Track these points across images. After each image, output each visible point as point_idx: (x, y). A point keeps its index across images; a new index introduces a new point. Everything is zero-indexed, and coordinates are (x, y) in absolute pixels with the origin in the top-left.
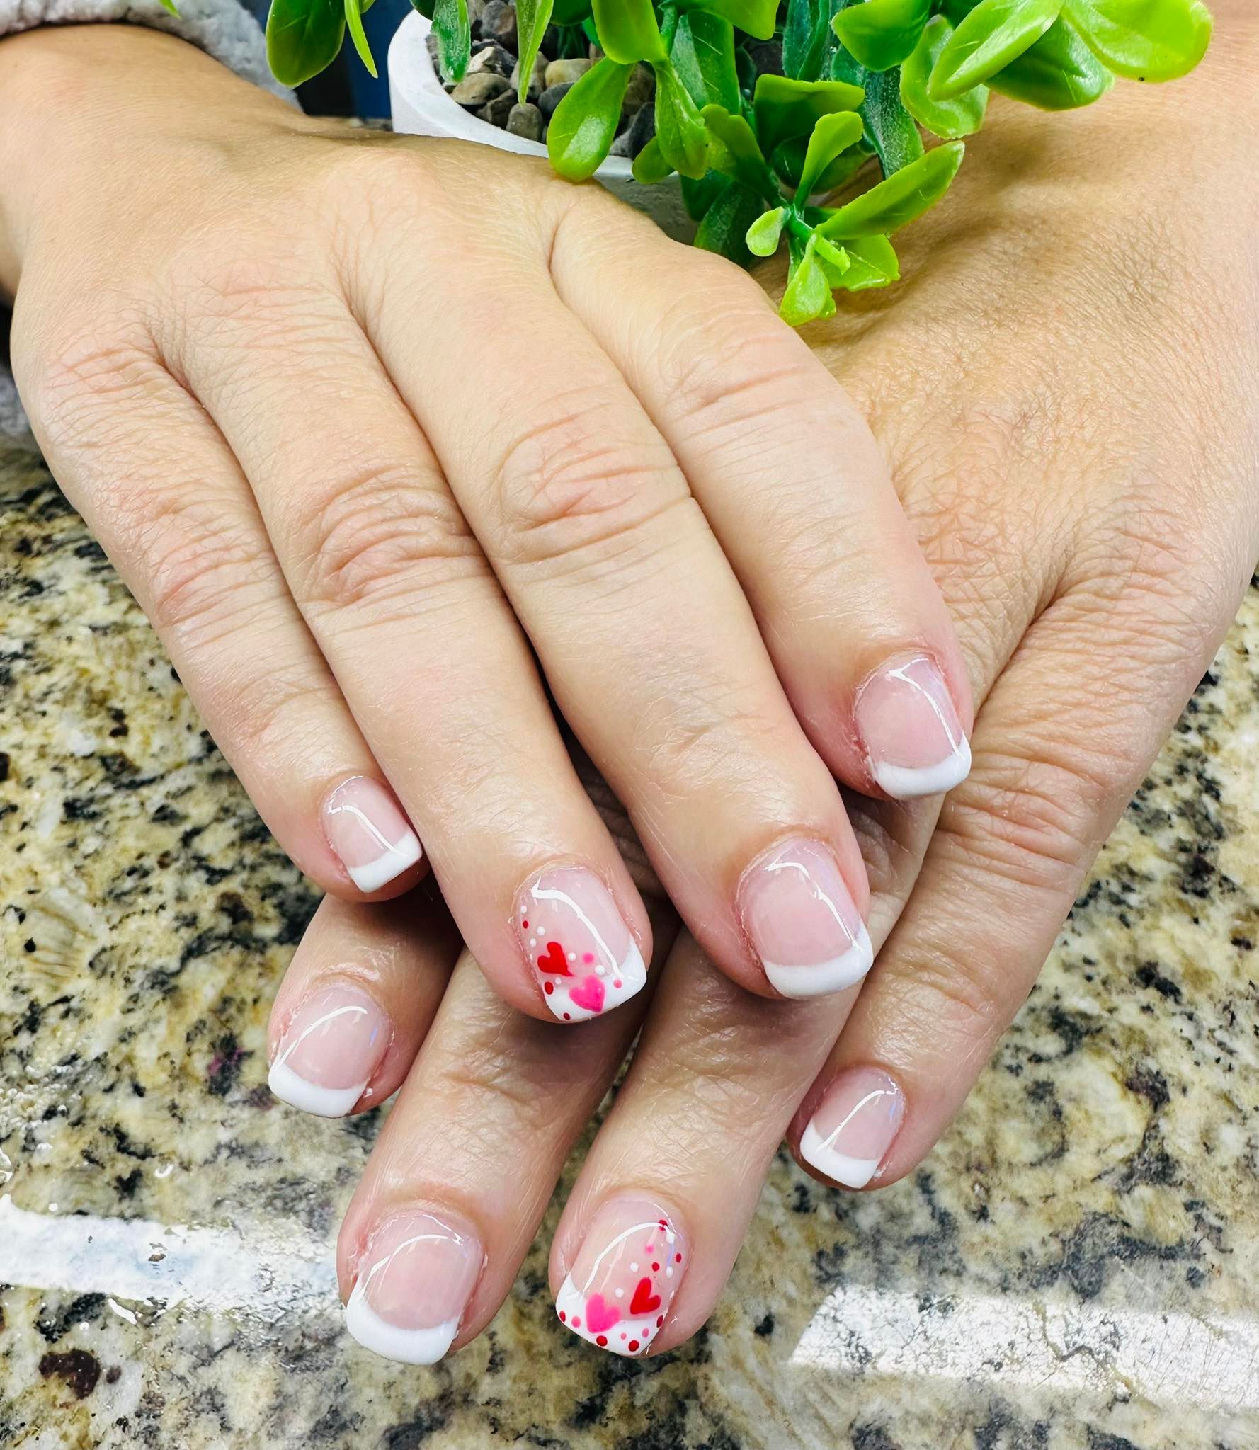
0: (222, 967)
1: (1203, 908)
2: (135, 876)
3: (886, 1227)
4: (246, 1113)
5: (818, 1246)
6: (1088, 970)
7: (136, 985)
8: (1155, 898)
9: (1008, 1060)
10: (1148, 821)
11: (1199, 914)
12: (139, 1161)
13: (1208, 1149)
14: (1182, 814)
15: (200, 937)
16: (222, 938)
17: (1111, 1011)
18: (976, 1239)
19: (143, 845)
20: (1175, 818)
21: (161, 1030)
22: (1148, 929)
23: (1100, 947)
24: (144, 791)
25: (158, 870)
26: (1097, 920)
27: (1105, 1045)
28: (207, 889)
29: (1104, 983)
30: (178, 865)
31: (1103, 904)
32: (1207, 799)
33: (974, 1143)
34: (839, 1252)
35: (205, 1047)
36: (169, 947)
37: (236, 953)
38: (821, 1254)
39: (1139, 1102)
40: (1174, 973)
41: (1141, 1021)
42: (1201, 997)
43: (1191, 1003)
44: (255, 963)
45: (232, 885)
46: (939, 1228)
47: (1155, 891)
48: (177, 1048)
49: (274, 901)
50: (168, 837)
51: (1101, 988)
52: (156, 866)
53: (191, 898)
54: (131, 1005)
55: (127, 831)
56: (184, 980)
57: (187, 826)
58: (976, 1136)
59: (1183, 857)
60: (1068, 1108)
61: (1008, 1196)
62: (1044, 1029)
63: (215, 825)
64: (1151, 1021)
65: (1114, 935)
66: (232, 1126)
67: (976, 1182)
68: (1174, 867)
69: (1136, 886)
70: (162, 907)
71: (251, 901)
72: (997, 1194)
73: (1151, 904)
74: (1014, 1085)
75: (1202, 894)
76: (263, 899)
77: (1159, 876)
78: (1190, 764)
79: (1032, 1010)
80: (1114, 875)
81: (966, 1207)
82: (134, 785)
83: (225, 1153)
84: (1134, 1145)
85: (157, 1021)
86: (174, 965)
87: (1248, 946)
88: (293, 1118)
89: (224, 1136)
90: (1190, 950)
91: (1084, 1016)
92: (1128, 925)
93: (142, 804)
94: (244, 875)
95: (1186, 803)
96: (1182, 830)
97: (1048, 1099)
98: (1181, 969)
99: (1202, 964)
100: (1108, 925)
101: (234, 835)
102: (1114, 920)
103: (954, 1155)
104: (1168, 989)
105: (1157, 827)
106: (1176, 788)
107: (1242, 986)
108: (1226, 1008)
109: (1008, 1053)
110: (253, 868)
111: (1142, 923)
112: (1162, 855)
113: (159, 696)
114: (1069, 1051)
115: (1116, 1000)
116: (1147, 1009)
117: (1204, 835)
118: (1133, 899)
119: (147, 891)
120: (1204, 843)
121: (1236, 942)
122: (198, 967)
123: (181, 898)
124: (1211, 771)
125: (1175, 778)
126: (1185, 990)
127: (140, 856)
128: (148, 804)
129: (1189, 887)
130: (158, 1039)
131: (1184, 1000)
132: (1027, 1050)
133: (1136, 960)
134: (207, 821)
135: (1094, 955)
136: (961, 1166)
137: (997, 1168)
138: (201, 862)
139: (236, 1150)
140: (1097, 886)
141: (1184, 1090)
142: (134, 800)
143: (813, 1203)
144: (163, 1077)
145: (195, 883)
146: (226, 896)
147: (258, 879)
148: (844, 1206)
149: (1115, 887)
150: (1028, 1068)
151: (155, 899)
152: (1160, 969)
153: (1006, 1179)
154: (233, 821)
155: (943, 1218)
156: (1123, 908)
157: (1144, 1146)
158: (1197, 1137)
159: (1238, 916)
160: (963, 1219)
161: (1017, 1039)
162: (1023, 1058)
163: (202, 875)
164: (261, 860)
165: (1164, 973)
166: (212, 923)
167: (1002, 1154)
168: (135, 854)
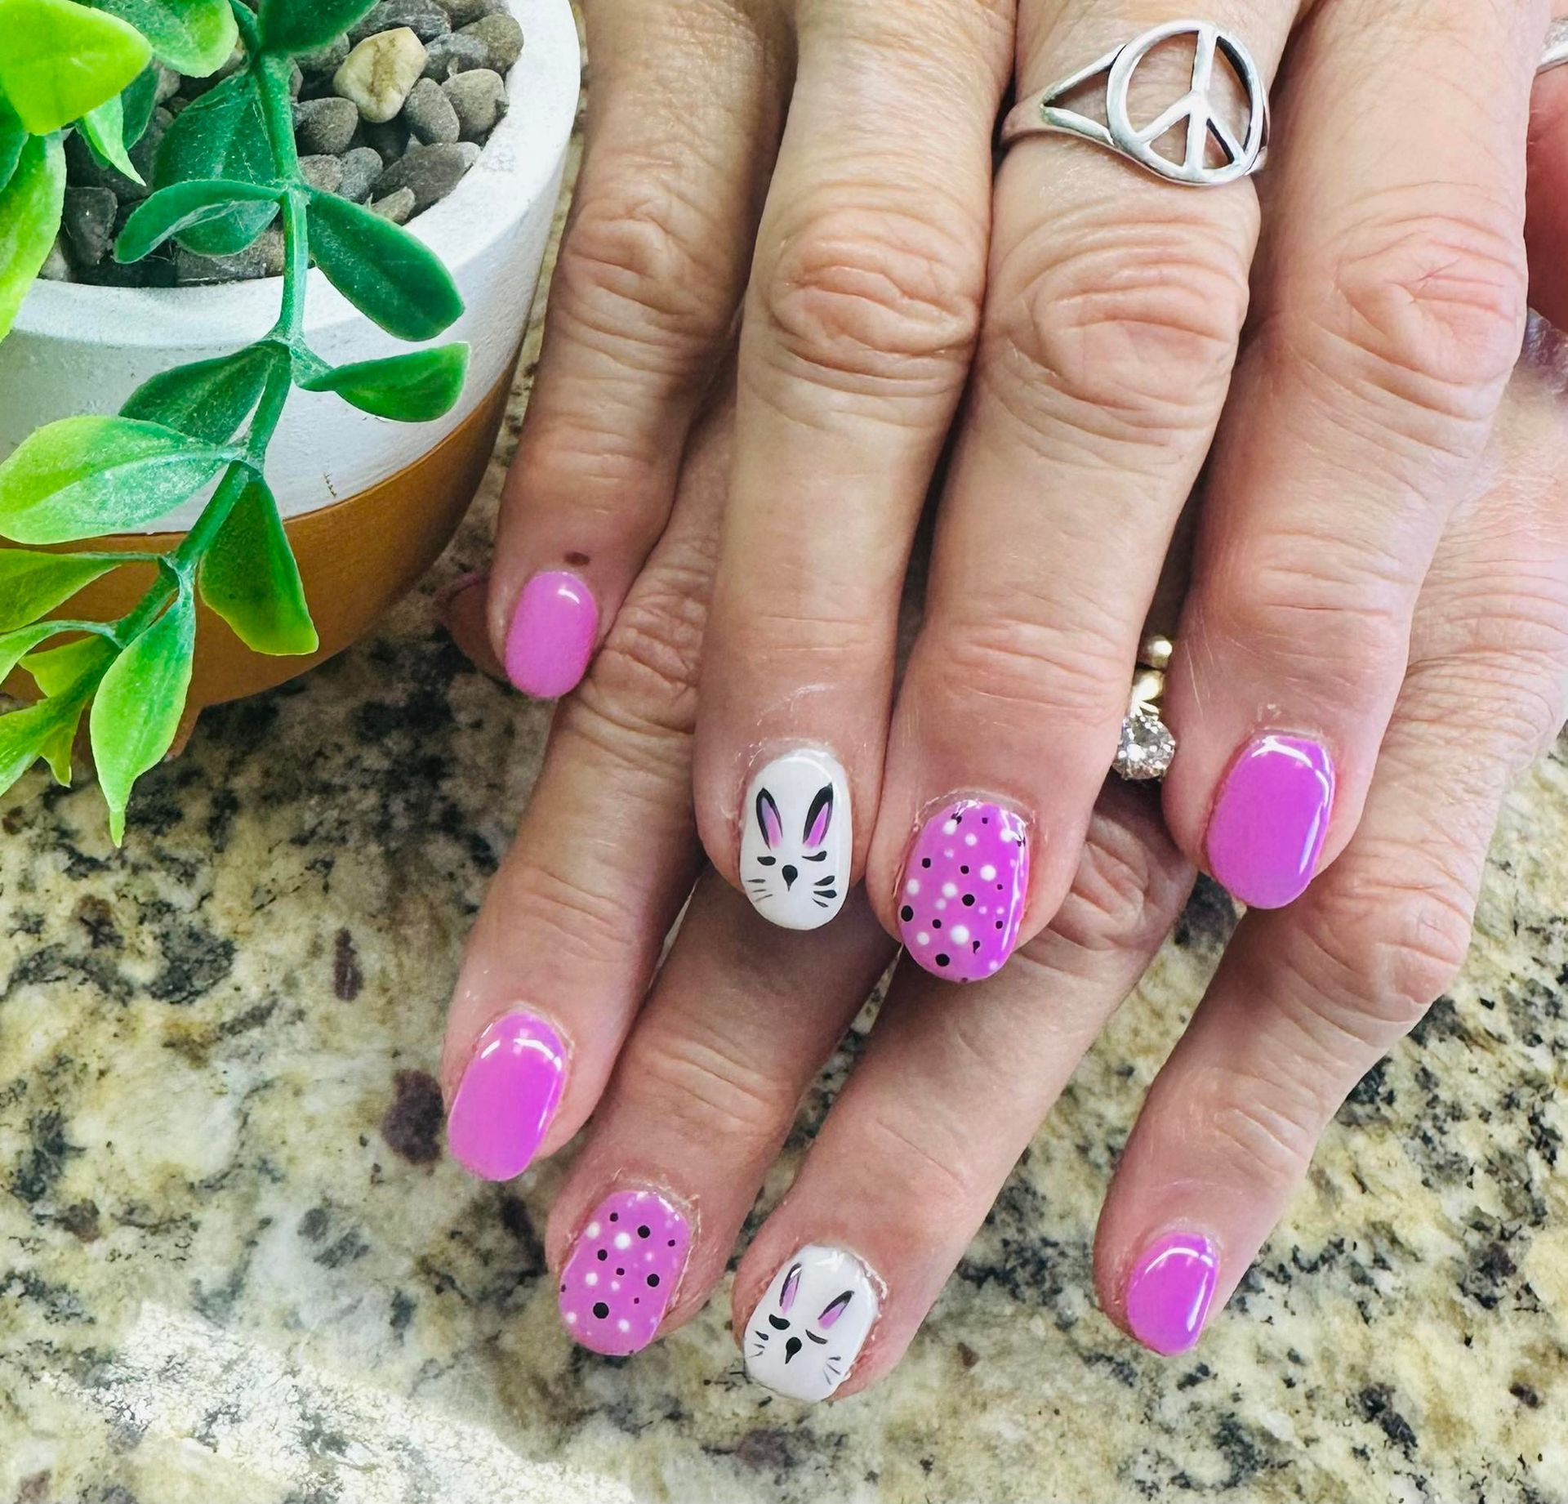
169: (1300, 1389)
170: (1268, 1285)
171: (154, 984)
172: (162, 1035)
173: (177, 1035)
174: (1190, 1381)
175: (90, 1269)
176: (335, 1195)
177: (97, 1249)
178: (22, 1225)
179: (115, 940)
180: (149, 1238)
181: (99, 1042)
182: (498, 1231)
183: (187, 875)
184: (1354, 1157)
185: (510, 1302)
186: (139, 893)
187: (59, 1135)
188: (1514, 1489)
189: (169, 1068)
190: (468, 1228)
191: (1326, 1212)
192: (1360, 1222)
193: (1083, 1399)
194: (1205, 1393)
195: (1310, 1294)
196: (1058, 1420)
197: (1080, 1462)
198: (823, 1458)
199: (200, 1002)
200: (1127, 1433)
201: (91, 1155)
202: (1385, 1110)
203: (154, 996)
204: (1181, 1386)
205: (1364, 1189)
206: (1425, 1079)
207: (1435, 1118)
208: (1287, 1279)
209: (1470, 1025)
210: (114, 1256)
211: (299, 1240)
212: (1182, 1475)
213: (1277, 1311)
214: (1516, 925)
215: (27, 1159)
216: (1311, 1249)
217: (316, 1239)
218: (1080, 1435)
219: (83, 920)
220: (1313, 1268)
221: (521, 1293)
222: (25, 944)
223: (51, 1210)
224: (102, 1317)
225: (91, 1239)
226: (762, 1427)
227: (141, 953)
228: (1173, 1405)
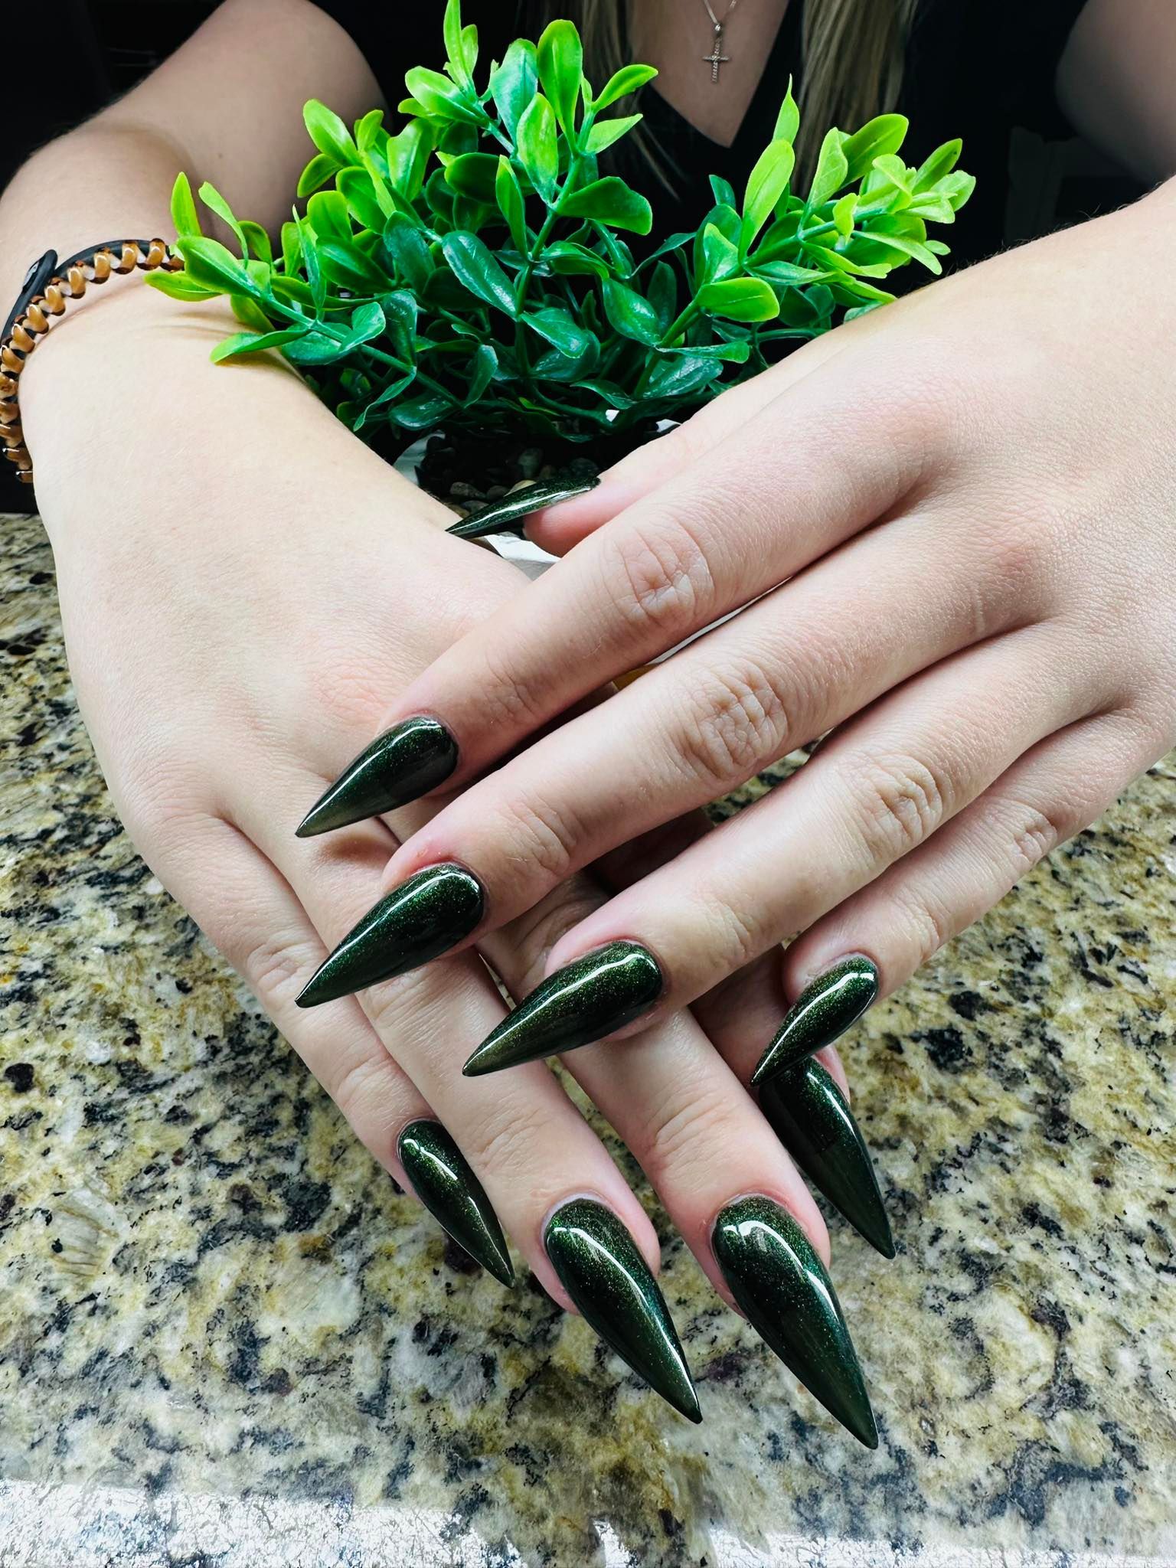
0: (236, 1257)
1: (1065, 1153)
2: (152, 1174)
3: (850, 1468)
4: (266, 1399)
5: (794, 1492)
6: (983, 1213)
7: (158, 1278)
8: (1026, 1146)
9: (930, 1301)
10: (1008, 1079)
11: (1063, 1158)
12: (168, 1456)
13: (1111, 1373)
14: (1034, 1071)
15: (214, 1229)
16: (234, 1229)
17: (1008, 1249)
18: (931, 1474)
19: (157, 1145)
20: (1029, 1075)
21: (182, 1322)
22: (1025, 1174)
23: (989, 1193)
24: (157, 1094)
25: (173, 1167)
26: (982, 1168)
27: (1009, 1281)
28: (218, 1183)
29: (998, 1224)
30: (188, 1162)
31: (985, 1154)
32: (1051, 1057)
33: (915, 1382)
34: (816, 1498)
35: (225, 1336)
36: (186, 1241)
37: (249, 1243)
38: (798, 1500)
39: (1045, 1332)
40: (1053, 1212)
41: (1034, 1257)
42: (1078, 1232)
43: (1072, 1238)
44: (265, 1251)
45: (241, 1177)
46: (897, 1466)
47: (1026, 1139)
48: (199, 1338)
49: (280, 1191)
50: (180, 1136)
51: (996, 1229)
52: (171, 1163)
53: (204, 1192)
54: (153, 1300)
55: (143, 1132)
56: (201, 1272)
57: (197, 1125)
58: (915, 1374)
59: (1041, 1109)
60: (988, 1342)
61: (951, 1430)
62: (956, 1270)
63: (222, 1123)
64: (1041, 1257)
65: (998, 1180)
66: (254, 1413)
67: (922, 1418)
68: (1035, 1118)
69: (1009, 1137)
70: (178, 1202)
71: (259, 1192)
72: (941, 1428)
73: (1025, 1151)
74: (939, 1323)
75: (1063, 1140)
76: (269, 1190)
77: (1026, 1126)
78: (1034, 1028)
79: (943, 1253)
80: (990, 1128)
81: (917, 1443)
82: (147, 1090)
83: (249, 1441)
84: (1049, 1374)
85: (178, 1314)
86: (191, 1256)
87: (1108, 1184)
88: (310, 1400)
89: (248, 1423)
90: (1062, 1190)
91: (988, 1255)
92: (1008, 1172)
93: (156, 1106)
94: (251, 1168)
95: (1036, 1061)
96: (1036, 1086)
97: (969, 1334)
98: (1058, 1208)
99: (1074, 1203)
100: (993, 1172)
101: (240, 1131)
102: (997, 1167)
103: (899, 1393)
104: (1051, 1227)
105: (1016, 1084)
106: (1026, 1049)
107: (1110, 1221)
108: (1100, 1241)
109: (929, 1293)
110: (259, 1161)
111: (1021, 1168)
112: (1024, 1107)
113: (166, 1006)
114: (979, 1289)
115: (1011, 1239)
116: (1036, 1246)
117: (1056, 1090)
118: (1008, 1147)
119: (164, 1187)
120: (1057, 1096)
121: (1097, 1181)
122: (214, 1256)
123: (195, 1192)
124: (1051, 1033)
125: (1024, 1042)
126: (1064, 1226)
127: (157, 1154)
128: (161, 1105)
129: (1051, 1135)
130: (181, 1330)
131: (1066, 1234)
132: (945, 1290)
133: (1020, 1203)
134: (215, 1119)
135: (986, 1200)
136: (907, 1404)
137: (937, 1404)
138: (211, 1157)
139: (259, 1437)
140: (978, 1137)
141: (1081, 1319)
142: (148, 1102)
143: (785, 1449)
144: (187, 1369)
145: (207, 1178)
146: (236, 1189)
147: (264, 1171)
148: (812, 1450)
149: (992, 1138)
150: (948, 1305)
151: (171, 1195)
152: (1040, 1208)
153: (948, 1413)
154: (238, 1118)
155: (899, 1455)
156: (1001, 1156)
157: (1057, 1373)
158: (1099, 1362)
159: (1094, 1158)
160: (917, 1455)
161: (935, 1280)
162: (943, 1297)
163: (213, 1169)
164: (265, 1153)
165: (1045, 1213)
166: (224, 1215)
167: (939, 1391)
168: (151, 1153)
169: (991, 1222)
170: (951, 1171)
171: (287, 1223)
172: (297, 1251)
173: (308, 1247)
174: (934, 1239)
175: (292, 1411)
176: (429, 1310)
177: (293, 1397)
178: (242, 1401)
179: (257, 1206)
180: (324, 1378)
181: (262, 1268)
182: (530, 1296)
183: (289, 1154)
184: (965, 1088)
185: (549, 1337)
186: (263, 1174)
187: (251, 1334)
188: (1120, 1235)
189: (308, 1270)
190: (512, 1301)
191: (965, 1123)
192: (983, 1121)
193: (883, 1271)
194: (945, 1243)
195: (975, 1168)
196: (875, 1288)
197: (897, 1308)
198: (757, 1361)
199: (316, 1225)
200: (914, 1282)
201: (273, 1340)
202: (970, 1059)
203: (289, 1231)
204: (931, 1244)
205: (977, 1103)
206: (983, 1037)
207: (995, 1054)
208: (960, 1165)
209: (992, 1002)
210: (304, 1397)
211: (414, 1346)
212: (952, 1294)
213: (962, 1183)
214: (991, 947)
215: (235, 1357)
216: (965, 1144)
217: (425, 1341)
218: (891, 1293)
219: (234, 1201)
220: (970, 1154)
221: (555, 1329)
222: (201, 1226)
223: (258, 1383)
224: (307, 1440)
225: (288, 1391)
226: (717, 1356)
227: (275, 1209)
228: (931, 1257)
